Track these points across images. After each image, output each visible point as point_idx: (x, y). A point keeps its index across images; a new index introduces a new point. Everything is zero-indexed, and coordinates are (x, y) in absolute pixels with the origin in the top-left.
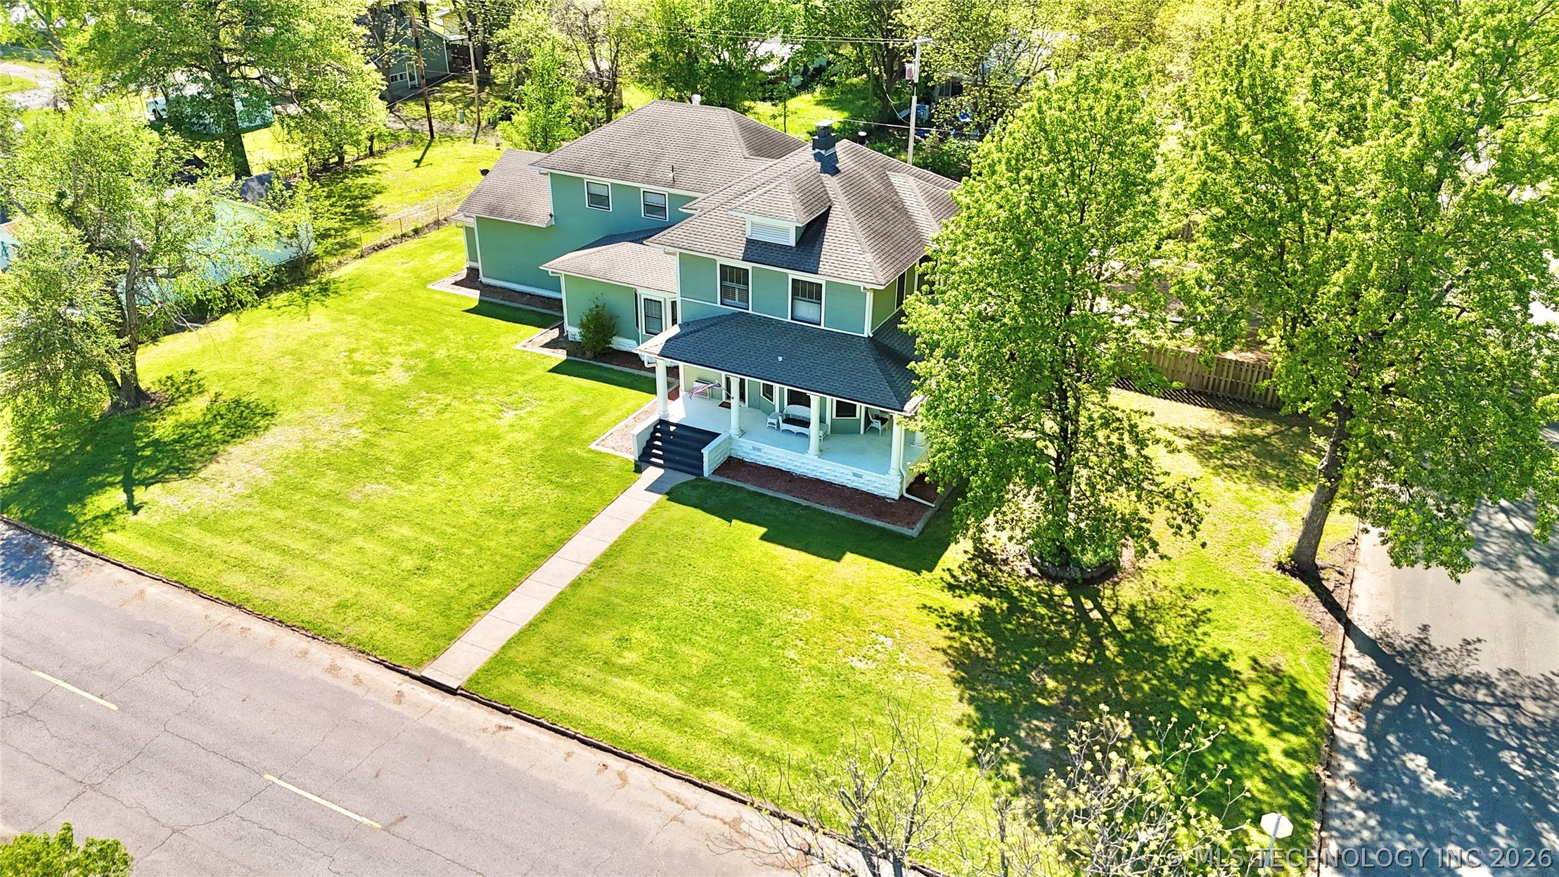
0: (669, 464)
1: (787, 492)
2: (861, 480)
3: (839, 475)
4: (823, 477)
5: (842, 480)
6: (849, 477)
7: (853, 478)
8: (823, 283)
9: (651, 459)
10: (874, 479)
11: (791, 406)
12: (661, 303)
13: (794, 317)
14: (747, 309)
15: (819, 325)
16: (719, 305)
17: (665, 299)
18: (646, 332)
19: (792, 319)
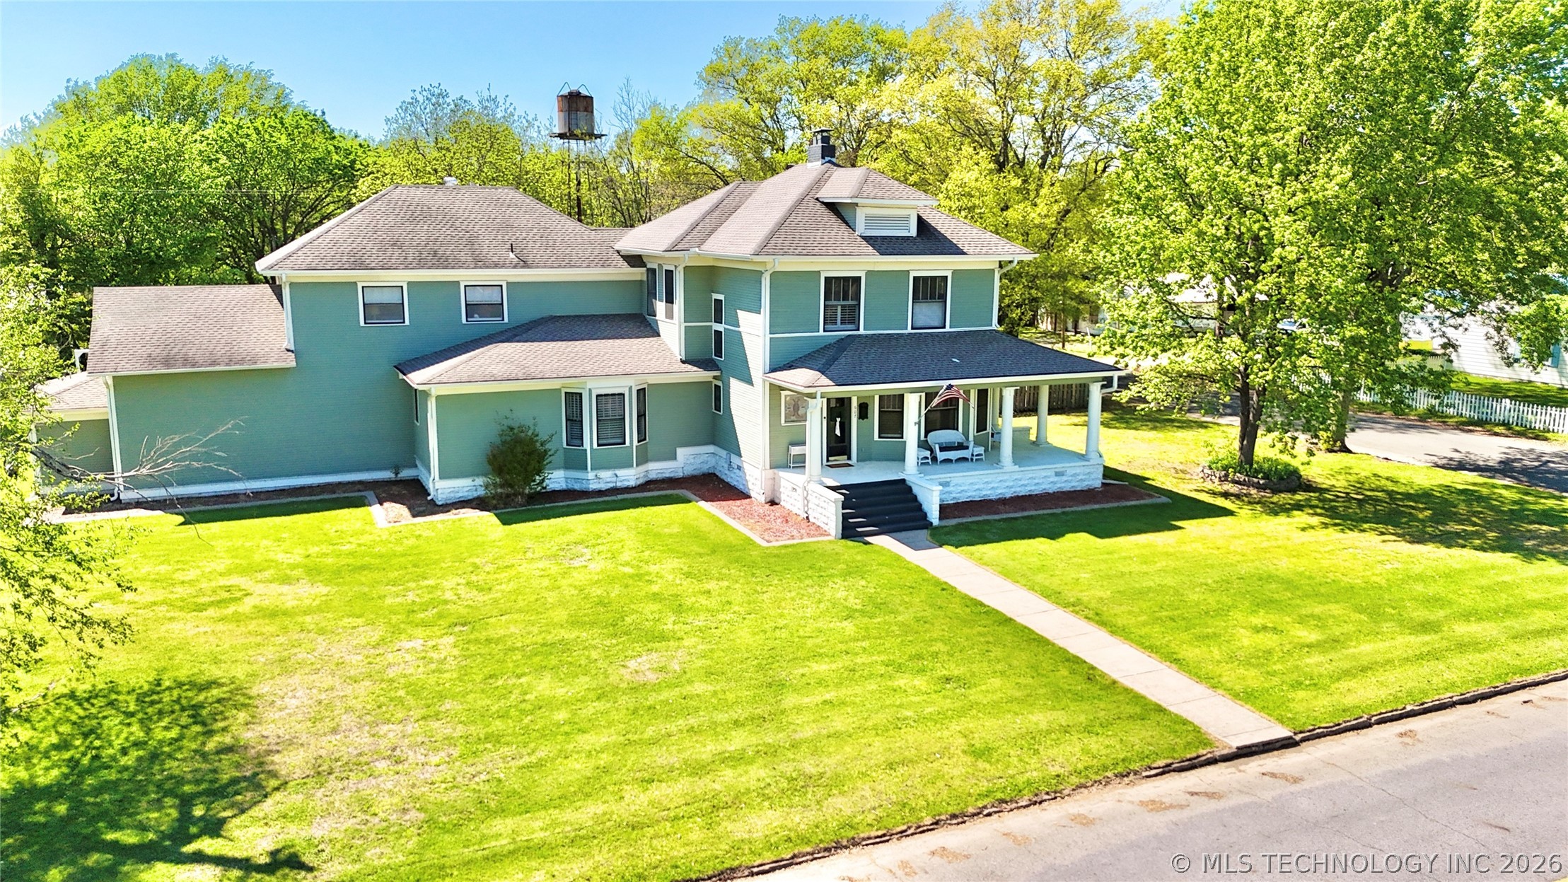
0: (885, 528)
2: (1065, 478)
3: (1041, 481)
4: (1023, 491)
5: (1043, 487)
6: (1051, 480)
7: (1056, 479)
8: (949, 274)
9: (859, 530)
10: (1078, 471)
11: (931, 435)
12: (623, 395)
13: (915, 326)
14: (858, 330)
15: (944, 327)
16: (821, 333)
17: (631, 388)
18: (599, 445)
19: (913, 328)
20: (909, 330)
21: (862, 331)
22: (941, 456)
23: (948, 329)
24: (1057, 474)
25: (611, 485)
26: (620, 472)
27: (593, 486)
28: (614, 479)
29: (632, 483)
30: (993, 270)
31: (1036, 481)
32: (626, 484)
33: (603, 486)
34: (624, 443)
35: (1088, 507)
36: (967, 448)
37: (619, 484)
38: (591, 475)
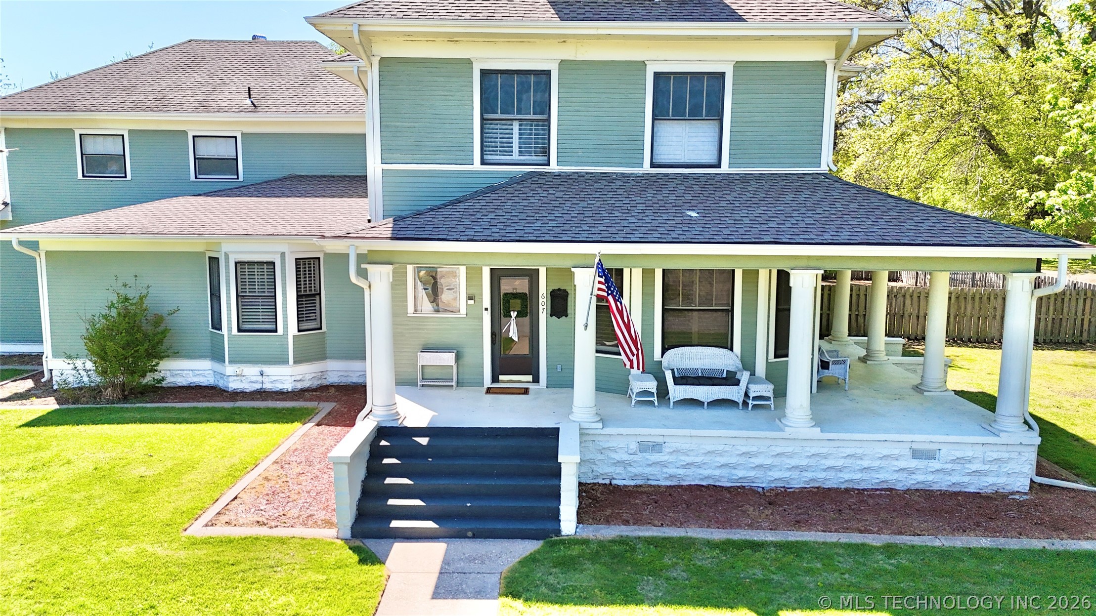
0: (450, 526)
1: (798, 524)
2: (935, 465)
3: (876, 464)
4: (833, 480)
5: (882, 476)
6: (902, 464)
7: (913, 464)
8: (729, 71)
9: (395, 524)
10: (969, 453)
11: (670, 353)
12: (273, 263)
13: (658, 159)
14: (548, 164)
15: (718, 165)
16: (477, 166)
17: (283, 254)
18: (239, 330)
19: (653, 165)
20: (646, 168)
21: (554, 167)
22: (677, 392)
23: (725, 168)
24: (916, 454)
25: (258, 386)
26: (268, 369)
27: (234, 385)
28: (260, 378)
29: (288, 386)
30: (823, 64)
31: (866, 463)
32: (279, 386)
33: (249, 387)
34: (276, 331)
35: (959, 541)
36: (737, 383)
37: (268, 386)
38: (230, 369)
